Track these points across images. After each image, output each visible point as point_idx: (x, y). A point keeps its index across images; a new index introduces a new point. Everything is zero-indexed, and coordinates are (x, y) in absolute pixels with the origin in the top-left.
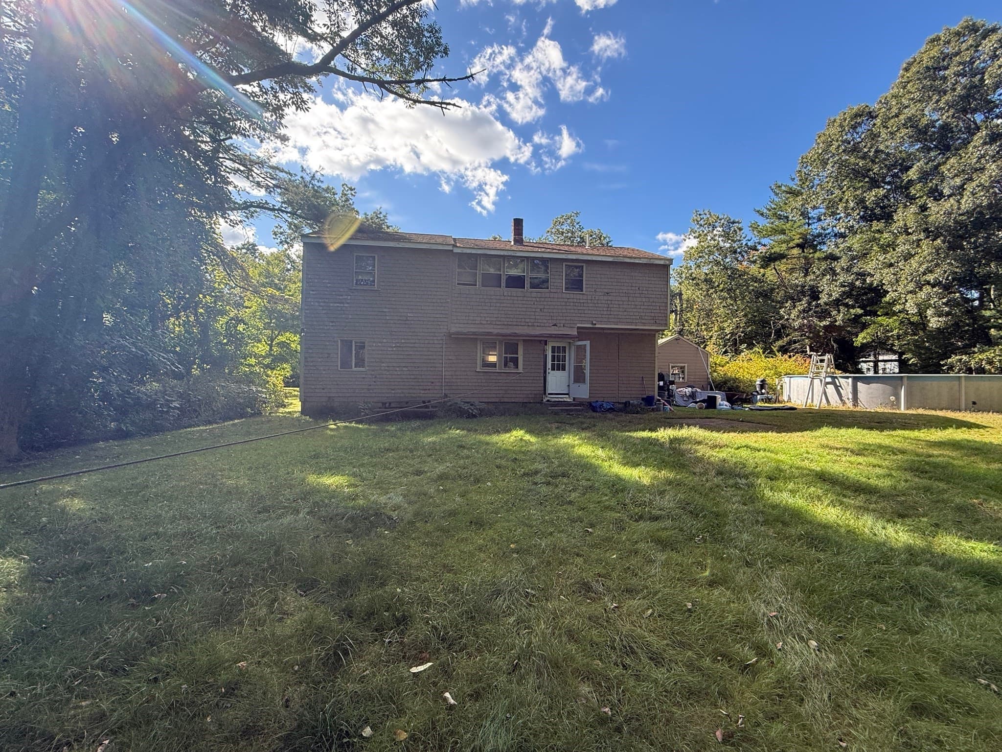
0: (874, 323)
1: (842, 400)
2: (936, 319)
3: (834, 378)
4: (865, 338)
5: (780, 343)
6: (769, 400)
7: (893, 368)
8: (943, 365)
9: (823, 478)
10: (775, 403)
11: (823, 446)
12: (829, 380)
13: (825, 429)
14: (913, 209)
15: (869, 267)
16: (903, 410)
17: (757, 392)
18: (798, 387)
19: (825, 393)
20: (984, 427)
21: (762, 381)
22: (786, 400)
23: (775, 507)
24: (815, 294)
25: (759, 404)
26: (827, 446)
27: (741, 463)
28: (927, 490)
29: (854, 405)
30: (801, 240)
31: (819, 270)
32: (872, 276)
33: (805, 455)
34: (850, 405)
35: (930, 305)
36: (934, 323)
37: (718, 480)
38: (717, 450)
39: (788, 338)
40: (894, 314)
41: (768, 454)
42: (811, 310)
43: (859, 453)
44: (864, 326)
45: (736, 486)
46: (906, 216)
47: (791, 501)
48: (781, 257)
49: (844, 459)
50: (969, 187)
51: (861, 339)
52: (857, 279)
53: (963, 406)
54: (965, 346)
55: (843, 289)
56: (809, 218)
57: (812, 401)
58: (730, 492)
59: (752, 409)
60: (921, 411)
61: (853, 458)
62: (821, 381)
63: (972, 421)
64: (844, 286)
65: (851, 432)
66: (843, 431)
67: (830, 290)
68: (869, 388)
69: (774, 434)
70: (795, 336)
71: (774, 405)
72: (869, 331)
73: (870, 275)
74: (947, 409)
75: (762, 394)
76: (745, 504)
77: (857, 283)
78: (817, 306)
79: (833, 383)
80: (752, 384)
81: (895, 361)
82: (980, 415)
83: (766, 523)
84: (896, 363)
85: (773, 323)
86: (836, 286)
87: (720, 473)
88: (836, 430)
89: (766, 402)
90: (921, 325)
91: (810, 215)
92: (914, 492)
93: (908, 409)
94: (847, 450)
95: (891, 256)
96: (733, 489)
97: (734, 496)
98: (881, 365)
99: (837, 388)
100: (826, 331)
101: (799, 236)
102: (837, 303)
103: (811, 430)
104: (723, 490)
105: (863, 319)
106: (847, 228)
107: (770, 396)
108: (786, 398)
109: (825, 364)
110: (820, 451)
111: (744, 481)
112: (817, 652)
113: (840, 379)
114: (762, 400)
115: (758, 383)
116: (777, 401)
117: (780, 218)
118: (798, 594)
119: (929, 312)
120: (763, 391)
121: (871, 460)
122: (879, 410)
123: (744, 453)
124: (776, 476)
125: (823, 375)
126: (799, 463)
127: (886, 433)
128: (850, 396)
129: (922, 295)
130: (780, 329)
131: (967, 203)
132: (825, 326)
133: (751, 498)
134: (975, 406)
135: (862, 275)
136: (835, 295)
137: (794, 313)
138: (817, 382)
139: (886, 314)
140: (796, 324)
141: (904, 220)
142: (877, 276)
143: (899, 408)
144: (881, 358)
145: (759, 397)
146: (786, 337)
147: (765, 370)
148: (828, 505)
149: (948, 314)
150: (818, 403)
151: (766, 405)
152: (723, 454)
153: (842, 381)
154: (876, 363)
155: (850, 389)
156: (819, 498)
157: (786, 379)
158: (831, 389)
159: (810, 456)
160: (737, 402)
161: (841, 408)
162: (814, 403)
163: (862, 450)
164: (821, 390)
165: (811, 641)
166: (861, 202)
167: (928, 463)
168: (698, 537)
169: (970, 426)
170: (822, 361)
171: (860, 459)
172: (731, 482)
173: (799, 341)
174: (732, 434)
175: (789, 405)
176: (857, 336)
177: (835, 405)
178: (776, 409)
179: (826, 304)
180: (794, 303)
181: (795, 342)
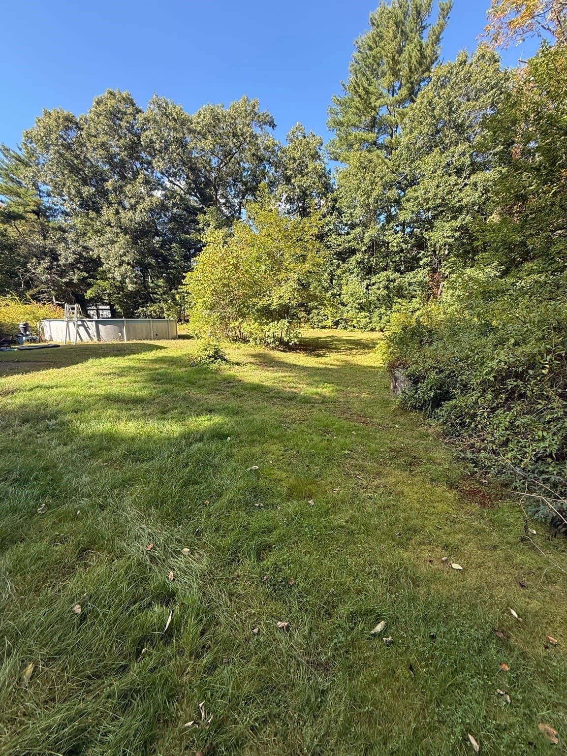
0: (95, 284)
1: (90, 337)
2: (131, 285)
3: (83, 321)
4: (91, 294)
5: (31, 292)
6: (34, 341)
7: (107, 314)
8: (136, 313)
9: (111, 400)
10: (39, 342)
11: (97, 374)
12: (80, 323)
13: (91, 360)
14: (112, 211)
15: (91, 244)
16: (125, 342)
17: (22, 334)
18: (57, 329)
19: (78, 333)
20: (166, 348)
21: (25, 325)
22: (48, 339)
23: (92, 437)
24: (55, 257)
25: (26, 344)
26: (101, 374)
27: (42, 404)
28: (166, 391)
29: (98, 340)
30: (36, 208)
31: (55, 237)
32: (93, 251)
33: (90, 384)
34: (95, 339)
35: (127, 276)
36: (130, 287)
37: (26, 428)
38: (10, 396)
39: (37, 289)
40: (107, 279)
41: (63, 389)
42: (53, 268)
43: (121, 375)
44: (90, 285)
45: (48, 428)
46: (108, 213)
47: (101, 427)
48: (19, 217)
49: (115, 381)
50: (139, 207)
51: (89, 294)
52: (84, 251)
53: (152, 337)
54: (143, 303)
55: (75, 256)
56: (40, 191)
57: (70, 339)
58: (45, 437)
59: (21, 349)
60: (135, 341)
61: (120, 379)
62: (74, 324)
63: (159, 345)
64: (76, 254)
65: (108, 360)
66: (103, 360)
67: (66, 256)
68: (106, 328)
69: (55, 370)
70: (43, 287)
71: (39, 344)
72: (93, 289)
73: (91, 250)
74: (147, 339)
75: (27, 335)
76: (65, 445)
77: (84, 253)
78: (58, 266)
79: (83, 325)
80: (15, 327)
81: (108, 310)
82: (161, 341)
83: (93, 455)
84: (109, 311)
85: (22, 275)
86: (70, 253)
87: (25, 421)
88: (98, 360)
89: (31, 342)
90: (121, 288)
91: (40, 189)
92: (161, 394)
93: (128, 340)
94: (114, 374)
95: (103, 240)
96: (47, 432)
97: (52, 439)
98: (101, 312)
99: (86, 329)
100: (67, 286)
101: (34, 204)
102: (72, 266)
103: (82, 362)
104: (37, 438)
105: (89, 280)
106: (71, 209)
107: (34, 337)
108: (48, 338)
109: (75, 311)
110: (98, 378)
111: (53, 422)
112: (192, 556)
113: (88, 322)
114: (28, 340)
115: (21, 326)
116: (41, 340)
117: (12, 180)
118: (153, 510)
119: (127, 280)
120: (28, 333)
121: (130, 378)
122: (115, 342)
123: (39, 394)
124: (78, 408)
125: (76, 319)
126: (89, 392)
127: (126, 357)
128: (95, 334)
129: (123, 269)
130: (28, 281)
131: (138, 217)
132: (66, 283)
133: (68, 436)
134: (157, 337)
135: (86, 248)
136: (70, 260)
137: (40, 270)
138: (71, 324)
139: (102, 279)
140: (43, 278)
141: (108, 216)
142: (96, 251)
143: (124, 340)
144: (101, 307)
145: (24, 338)
146: (36, 288)
147: (24, 315)
148: (126, 421)
149: (136, 283)
150: (74, 340)
151: (32, 344)
152: (19, 400)
153: (89, 323)
154: (98, 310)
155: (94, 329)
156: (119, 418)
157: (46, 323)
158: (82, 329)
159: (93, 384)
160: (3, 344)
161: (91, 343)
162: (72, 341)
163: (122, 373)
164: (75, 331)
165: (184, 550)
166: (79, 192)
167: (158, 374)
168: (40, 507)
169: (161, 348)
170: (73, 309)
171: (124, 379)
172: (41, 426)
173: (46, 292)
174: (16, 376)
175: (53, 343)
176: (86, 292)
177: (86, 341)
178: (43, 347)
179: (64, 265)
180: (39, 260)
181: (43, 293)
